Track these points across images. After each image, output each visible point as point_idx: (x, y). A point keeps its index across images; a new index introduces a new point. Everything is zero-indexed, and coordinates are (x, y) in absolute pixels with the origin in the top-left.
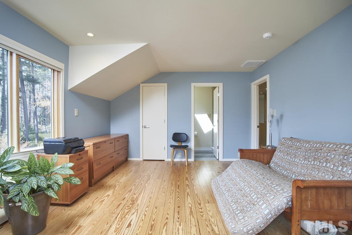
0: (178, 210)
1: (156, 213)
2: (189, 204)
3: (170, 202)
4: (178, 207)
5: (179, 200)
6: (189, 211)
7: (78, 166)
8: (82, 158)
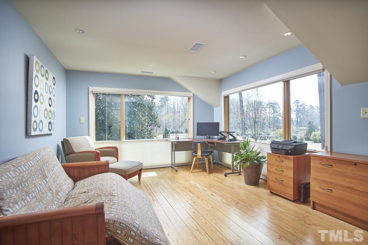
3: (207, 215)
7: (278, 166)
8: (283, 161)
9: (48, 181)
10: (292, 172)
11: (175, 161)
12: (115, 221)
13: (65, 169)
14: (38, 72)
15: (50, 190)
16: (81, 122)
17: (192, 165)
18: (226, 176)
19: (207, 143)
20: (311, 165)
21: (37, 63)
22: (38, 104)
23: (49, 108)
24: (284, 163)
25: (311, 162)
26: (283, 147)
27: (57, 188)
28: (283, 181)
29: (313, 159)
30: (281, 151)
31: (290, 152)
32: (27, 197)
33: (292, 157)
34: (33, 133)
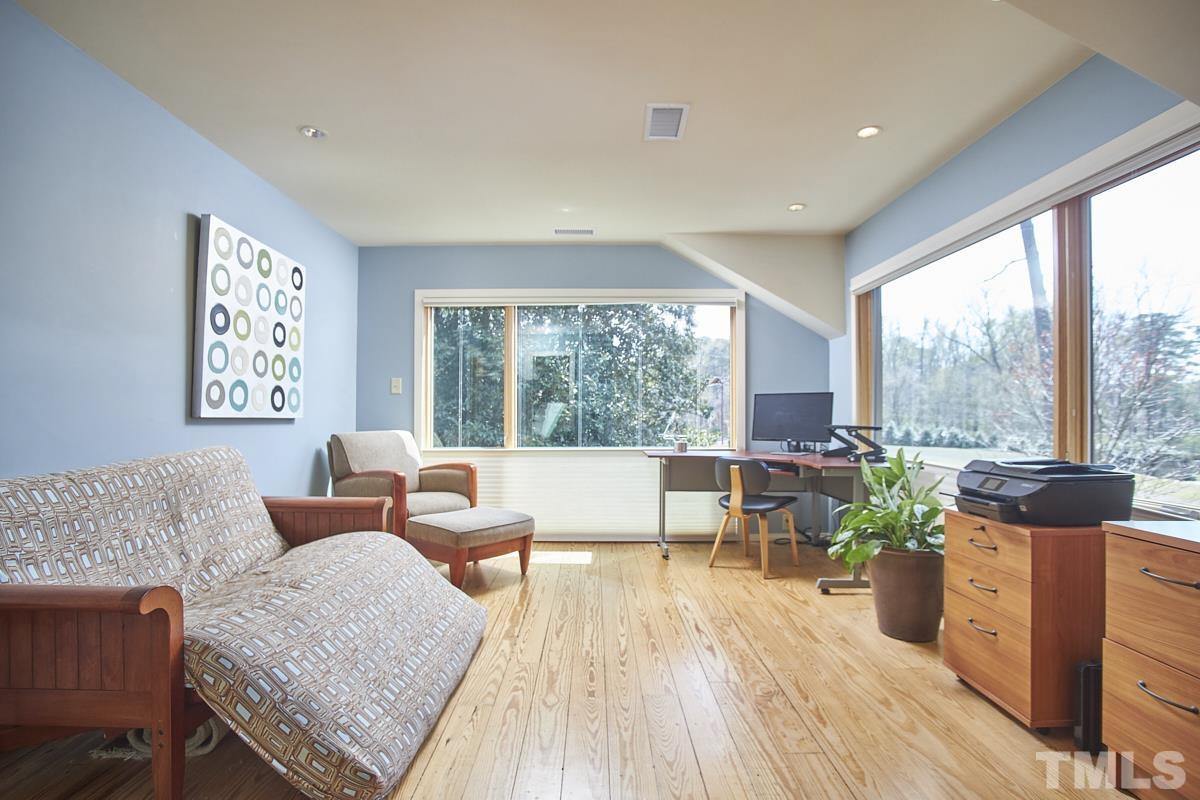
0: (594, 684)
1: (662, 676)
2: (554, 705)
3: (626, 710)
4: (593, 692)
5: (592, 721)
6: (557, 684)
7: (977, 569)
8: (995, 549)
9: (183, 530)
10: (1027, 600)
11: (666, 525)
12: (207, 647)
13: (272, 510)
14: (225, 256)
15: (182, 553)
16: (394, 391)
17: (714, 542)
18: (826, 592)
19: (764, 465)
20: (1109, 574)
21: (221, 232)
22: (229, 338)
23: (272, 350)
24: (1000, 557)
25: (1107, 563)
26: (997, 489)
27: (212, 552)
28: (995, 634)
29: (1116, 546)
30: (987, 504)
31: (1023, 509)
32: (84, 557)
33: (1026, 532)
34: (206, 412)
